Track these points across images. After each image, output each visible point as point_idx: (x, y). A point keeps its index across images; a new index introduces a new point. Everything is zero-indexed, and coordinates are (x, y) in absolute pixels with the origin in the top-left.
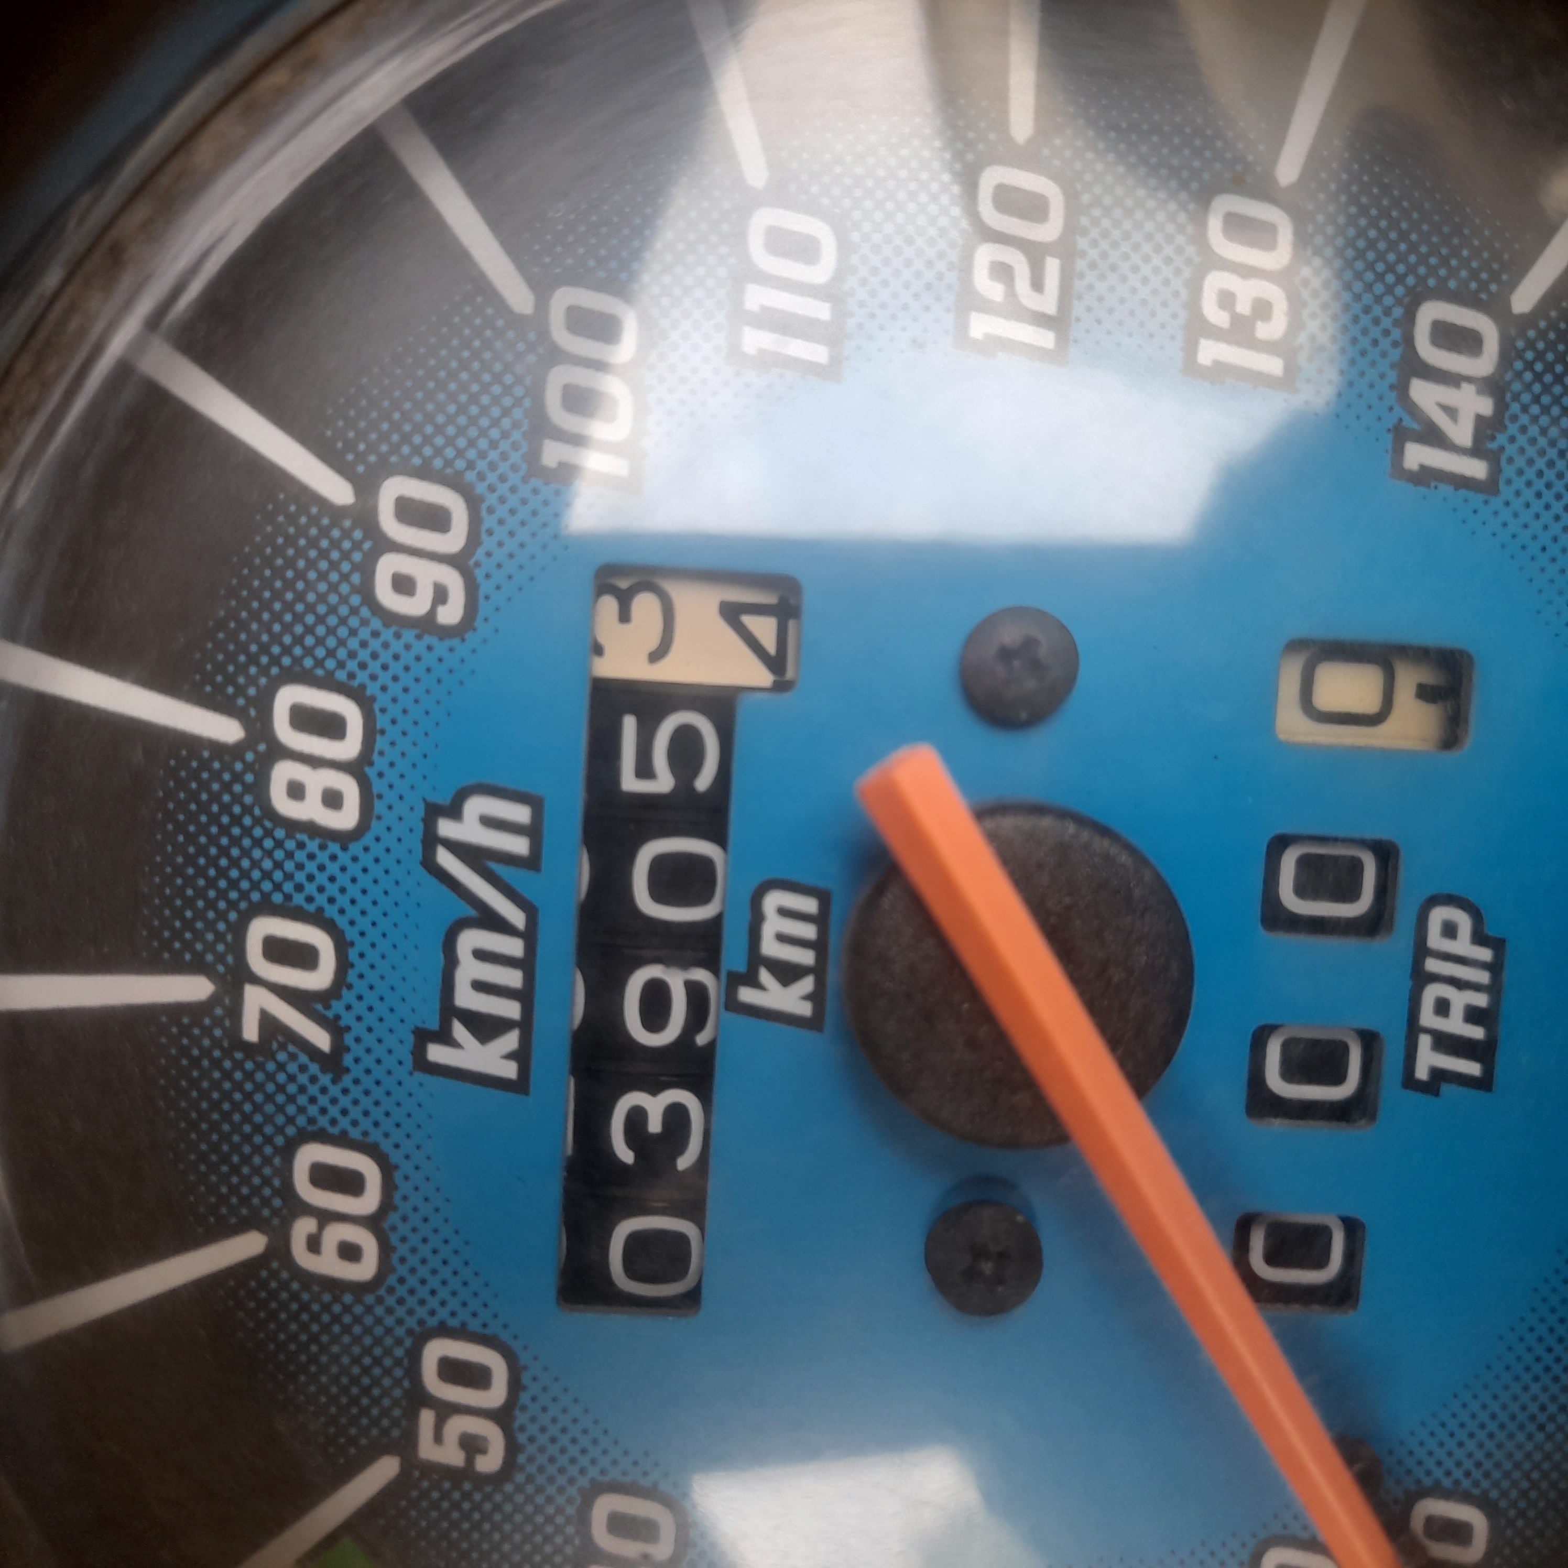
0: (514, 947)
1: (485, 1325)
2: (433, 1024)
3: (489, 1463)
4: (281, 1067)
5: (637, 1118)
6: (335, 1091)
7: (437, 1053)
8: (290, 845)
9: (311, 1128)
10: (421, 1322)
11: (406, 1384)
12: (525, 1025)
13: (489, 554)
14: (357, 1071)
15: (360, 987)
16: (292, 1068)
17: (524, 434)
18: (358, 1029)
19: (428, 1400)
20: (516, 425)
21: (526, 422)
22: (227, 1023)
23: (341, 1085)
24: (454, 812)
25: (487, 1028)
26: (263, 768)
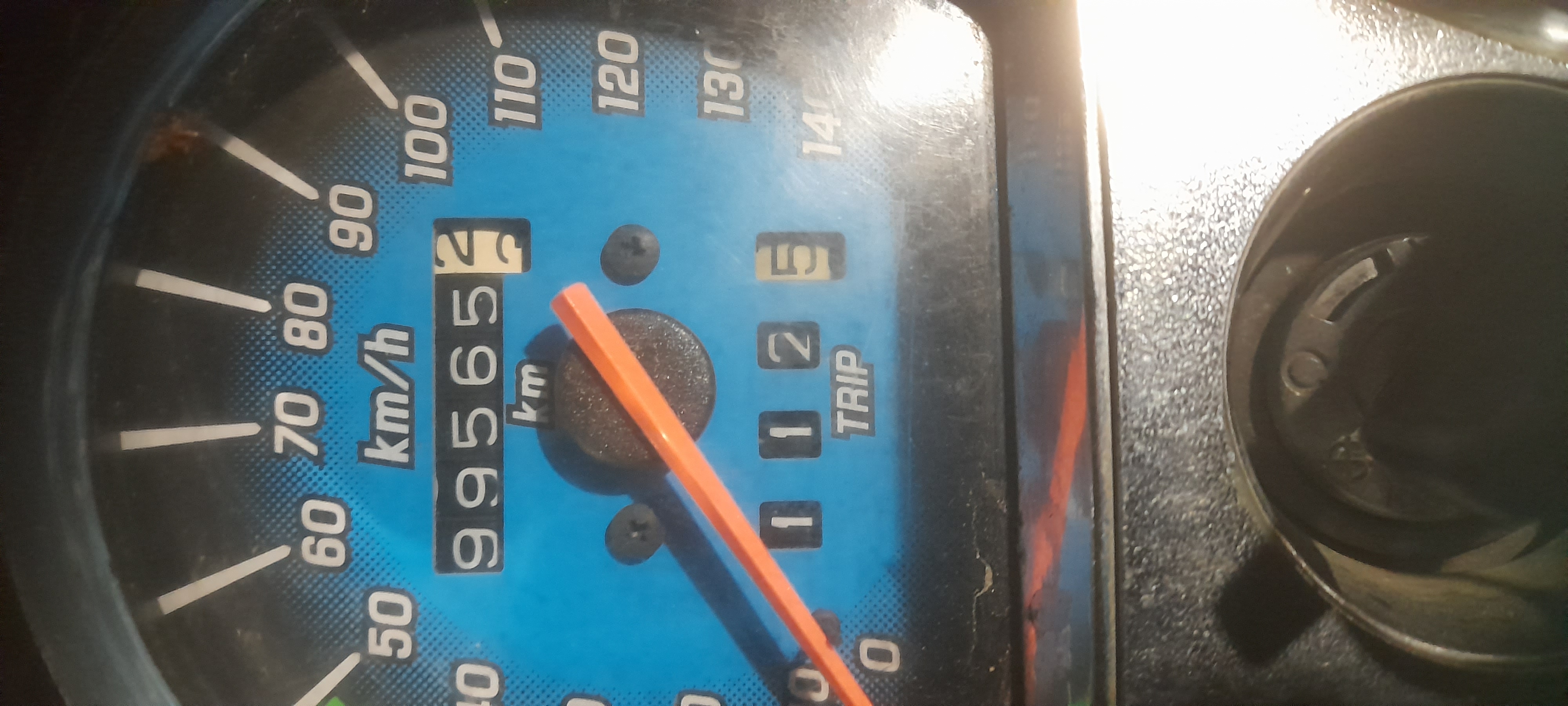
0: (404, 399)
1: (399, 584)
2: (367, 438)
3: (404, 653)
4: (294, 464)
6: (320, 474)
7: (369, 453)
8: (294, 358)
9: (310, 492)
10: (368, 585)
11: (361, 616)
12: (410, 435)
13: (382, 217)
14: (331, 463)
15: (331, 423)
16: (299, 464)
17: (398, 163)
18: (331, 443)
19: (373, 624)
20: (393, 158)
21: (397, 157)
22: (267, 444)
23: (323, 471)
24: (372, 338)
25: (392, 439)
26: (280, 323)
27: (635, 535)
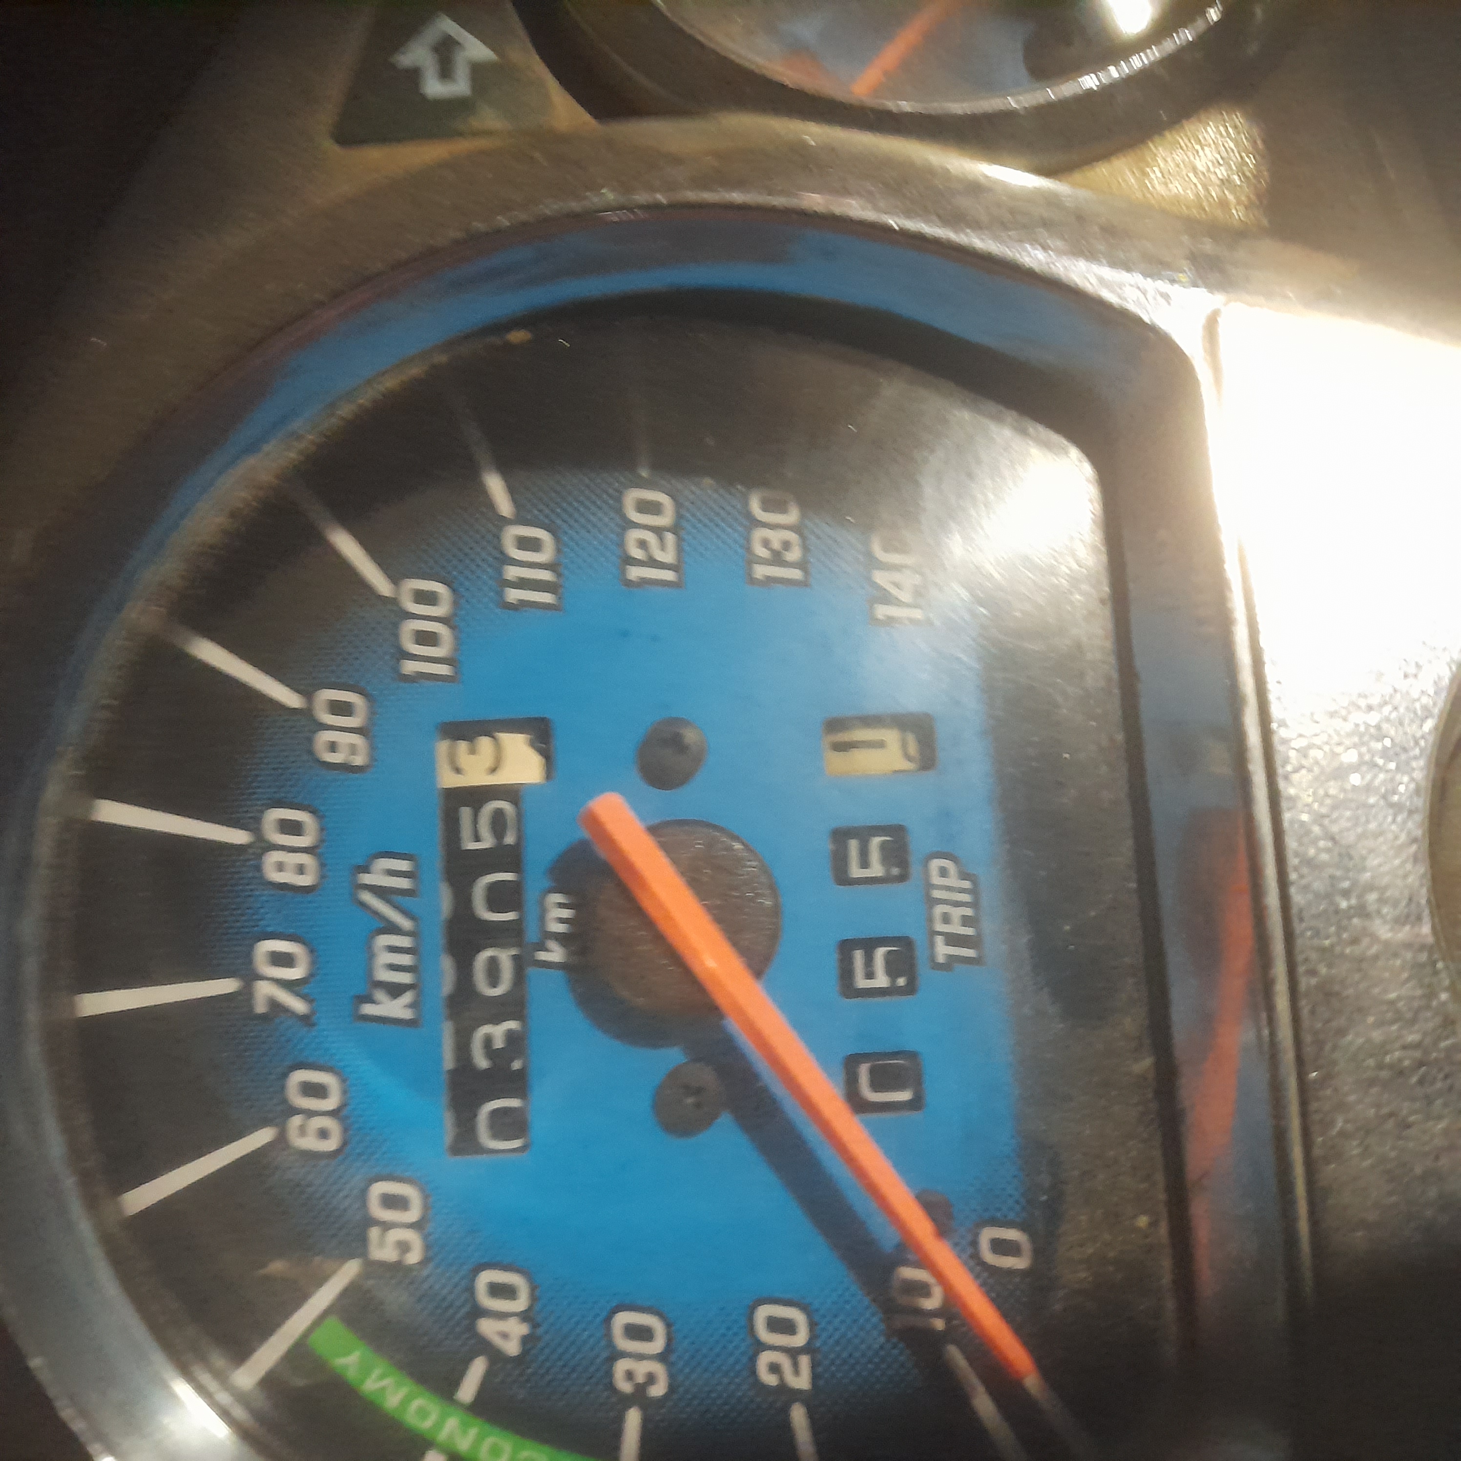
0: (404, 942)
1: (405, 1170)
2: (364, 991)
3: (414, 1257)
4: (279, 1026)
5: (488, 1041)
7: (368, 1009)
9: (298, 1060)
10: (368, 1172)
11: (361, 1211)
12: (417, 987)
14: (323, 1023)
15: (321, 975)
16: (285, 1026)
17: (393, 659)
19: (375, 1222)
20: (387, 653)
21: (391, 651)
22: (246, 1004)
24: (366, 869)
25: (395, 991)
26: (259, 856)
27: (690, 1100)
